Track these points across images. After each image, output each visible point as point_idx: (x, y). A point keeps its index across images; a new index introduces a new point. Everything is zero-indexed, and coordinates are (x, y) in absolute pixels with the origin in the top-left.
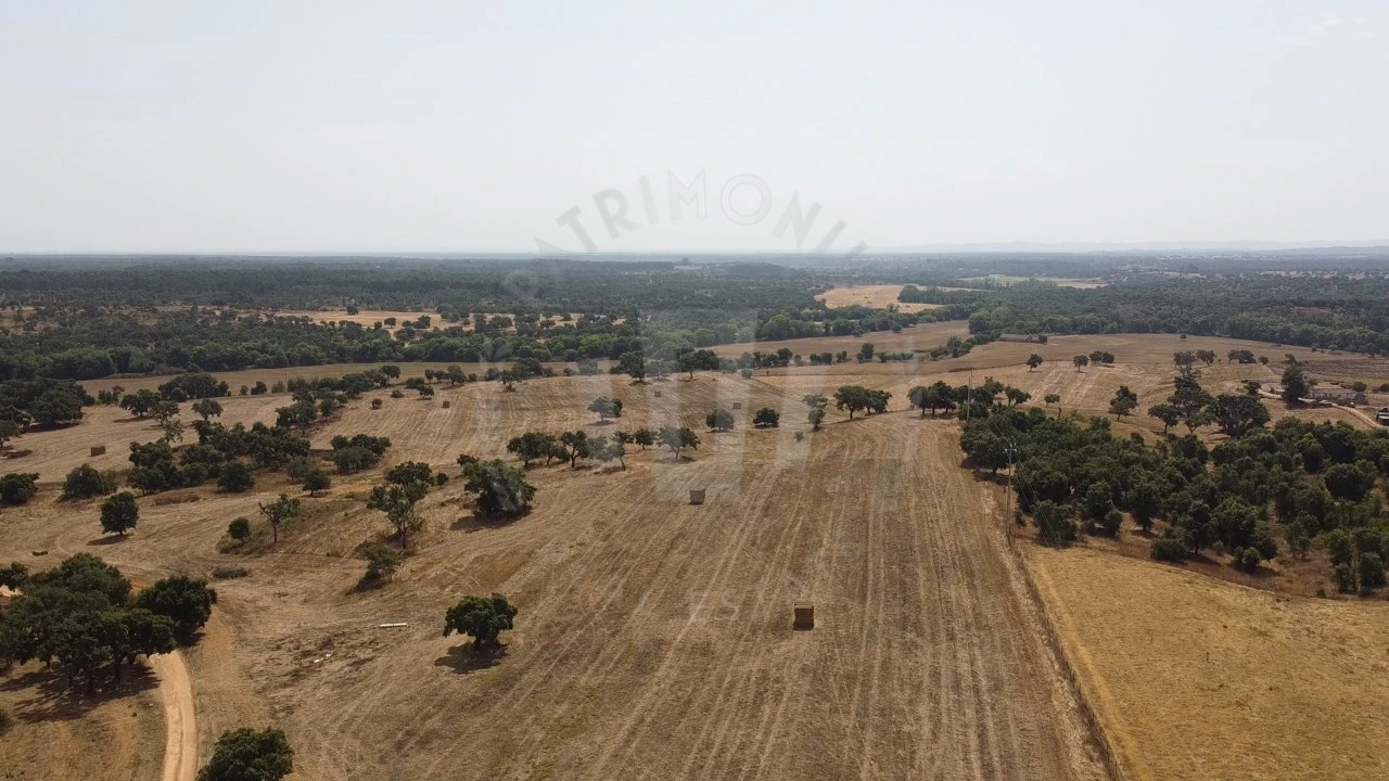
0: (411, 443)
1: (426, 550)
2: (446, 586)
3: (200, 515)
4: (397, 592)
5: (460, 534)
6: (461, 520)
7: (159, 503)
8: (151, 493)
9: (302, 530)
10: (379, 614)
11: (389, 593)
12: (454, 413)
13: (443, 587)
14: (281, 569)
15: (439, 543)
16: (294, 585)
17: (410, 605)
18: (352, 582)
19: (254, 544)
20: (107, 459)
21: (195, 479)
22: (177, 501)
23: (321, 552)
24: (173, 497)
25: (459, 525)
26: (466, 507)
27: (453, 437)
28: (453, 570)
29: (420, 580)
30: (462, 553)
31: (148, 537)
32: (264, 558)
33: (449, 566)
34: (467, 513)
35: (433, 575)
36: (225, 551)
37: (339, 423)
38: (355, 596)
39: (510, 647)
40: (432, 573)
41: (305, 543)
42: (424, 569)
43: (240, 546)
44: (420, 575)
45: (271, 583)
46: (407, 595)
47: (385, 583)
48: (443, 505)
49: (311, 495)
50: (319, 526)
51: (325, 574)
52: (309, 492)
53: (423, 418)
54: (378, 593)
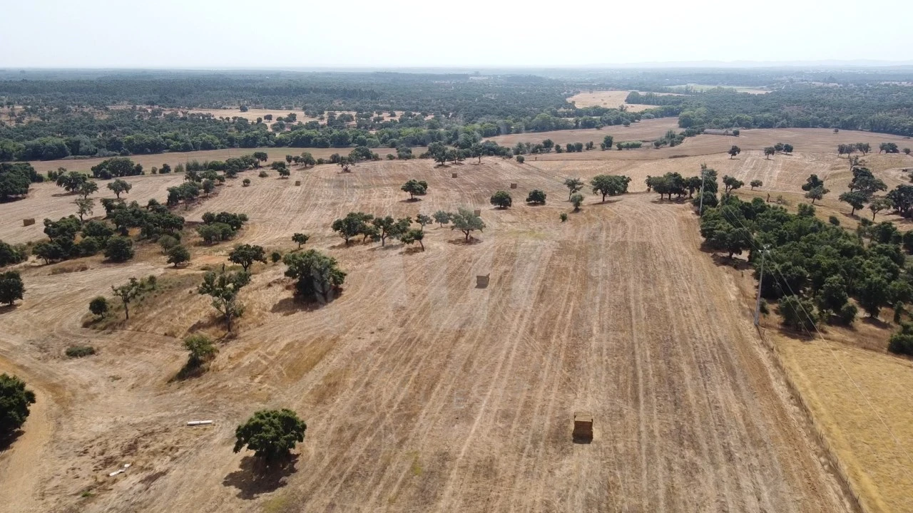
0: (267, 216)
1: (246, 334)
2: (256, 377)
3: (83, 285)
4: (212, 382)
5: (279, 316)
6: (282, 302)
7: (54, 273)
8: (52, 263)
9: (153, 306)
10: (190, 408)
11: (206, 382)
12: (303, 190)
13: (253, 378)
14: (125, 346)
15: (259, 326)
16: (130, 367)
17: (220, 398)
18: (178, 367)
19: (111, 320)
20: (34, 229)
21: (89, 250)
22: (70, 271)
23: (160, 331)
24: (66, 267)
25: (279, 307)
26: (288, 288)
27: (299, 211)
28: (265, 358)
29: (234, 368)
30: (277, 338)
31: (32, 308)
32: (113, 335)
33: (262, 353)
34: (288, 294)
35: (247, 363)
36: (86, 325)
37: (216, 198)
38: (175, 385)
39: (300, 459)
40: (246, 361)
41: (150, 321)
42: (240, 355)
43: (98, 321)
44: (236, 363)
45: (112, 363)
46: (220, 386)
47: (204, 371)
48: (269, 285)
49: (175, 267)
50: (167, 303)
51: (158, 355)
52: (173, 264)
53: (280, 194)
54: (195, 381)
